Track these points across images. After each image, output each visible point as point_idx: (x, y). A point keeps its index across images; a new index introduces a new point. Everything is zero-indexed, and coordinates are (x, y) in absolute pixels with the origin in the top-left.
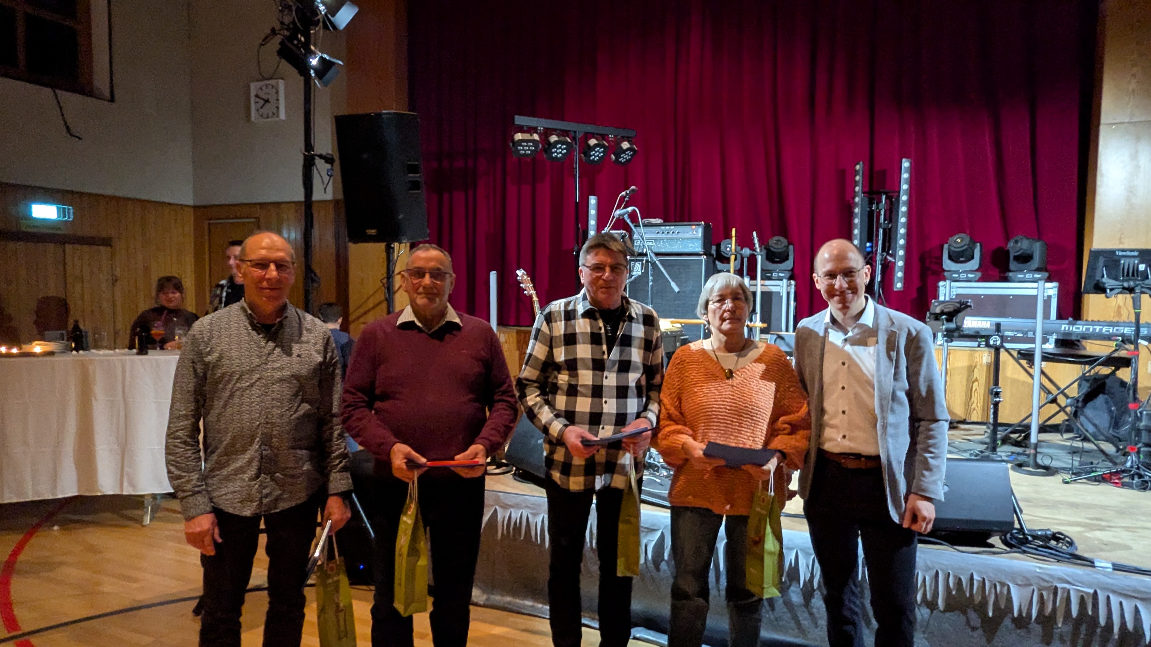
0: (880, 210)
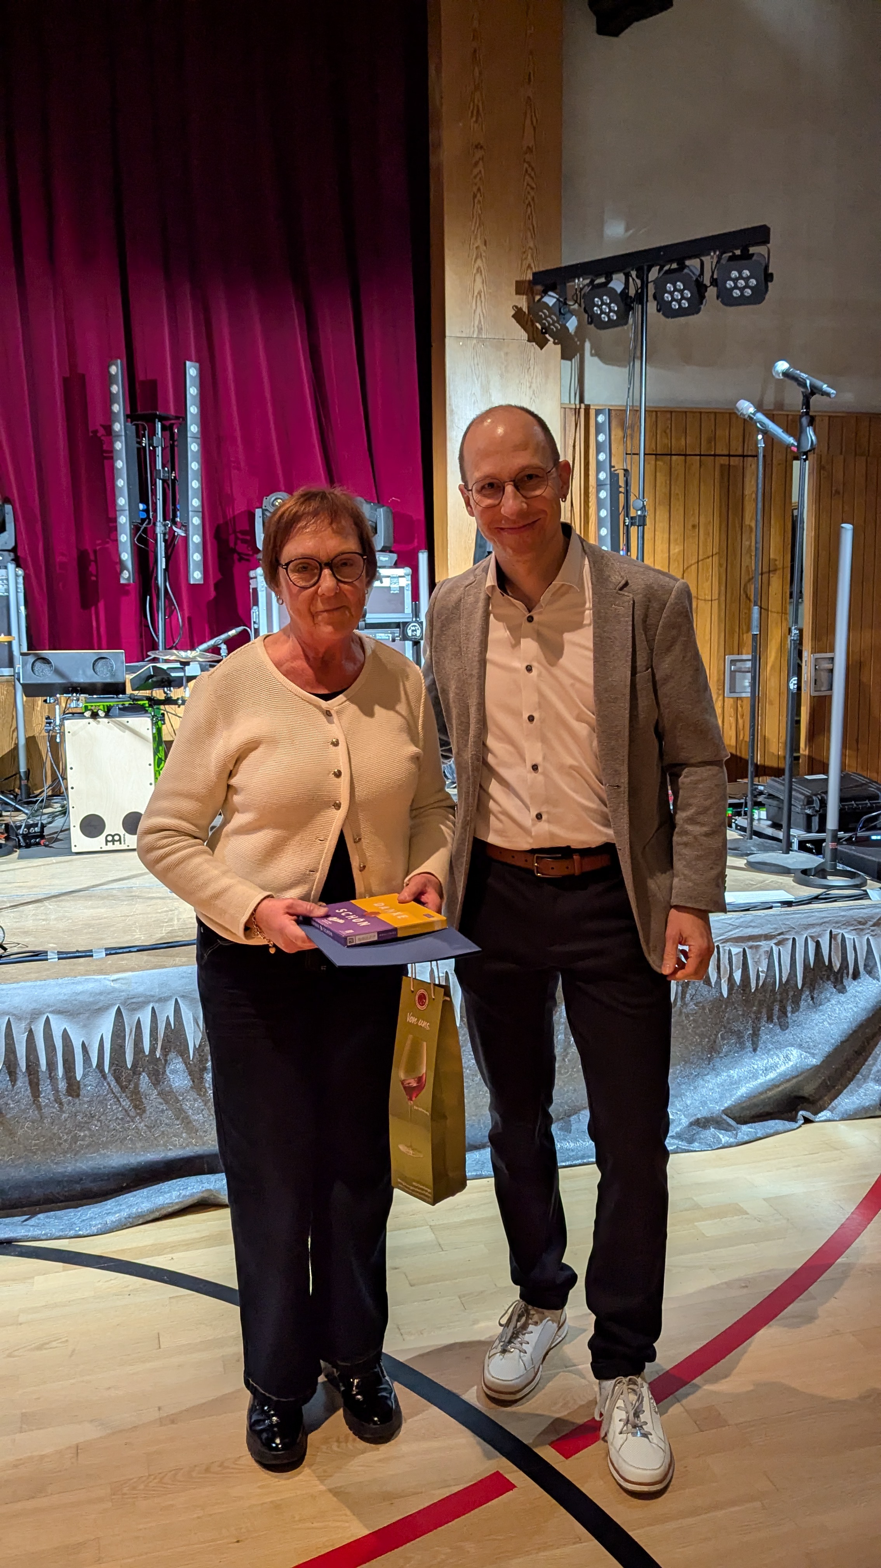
0: (154, 448)
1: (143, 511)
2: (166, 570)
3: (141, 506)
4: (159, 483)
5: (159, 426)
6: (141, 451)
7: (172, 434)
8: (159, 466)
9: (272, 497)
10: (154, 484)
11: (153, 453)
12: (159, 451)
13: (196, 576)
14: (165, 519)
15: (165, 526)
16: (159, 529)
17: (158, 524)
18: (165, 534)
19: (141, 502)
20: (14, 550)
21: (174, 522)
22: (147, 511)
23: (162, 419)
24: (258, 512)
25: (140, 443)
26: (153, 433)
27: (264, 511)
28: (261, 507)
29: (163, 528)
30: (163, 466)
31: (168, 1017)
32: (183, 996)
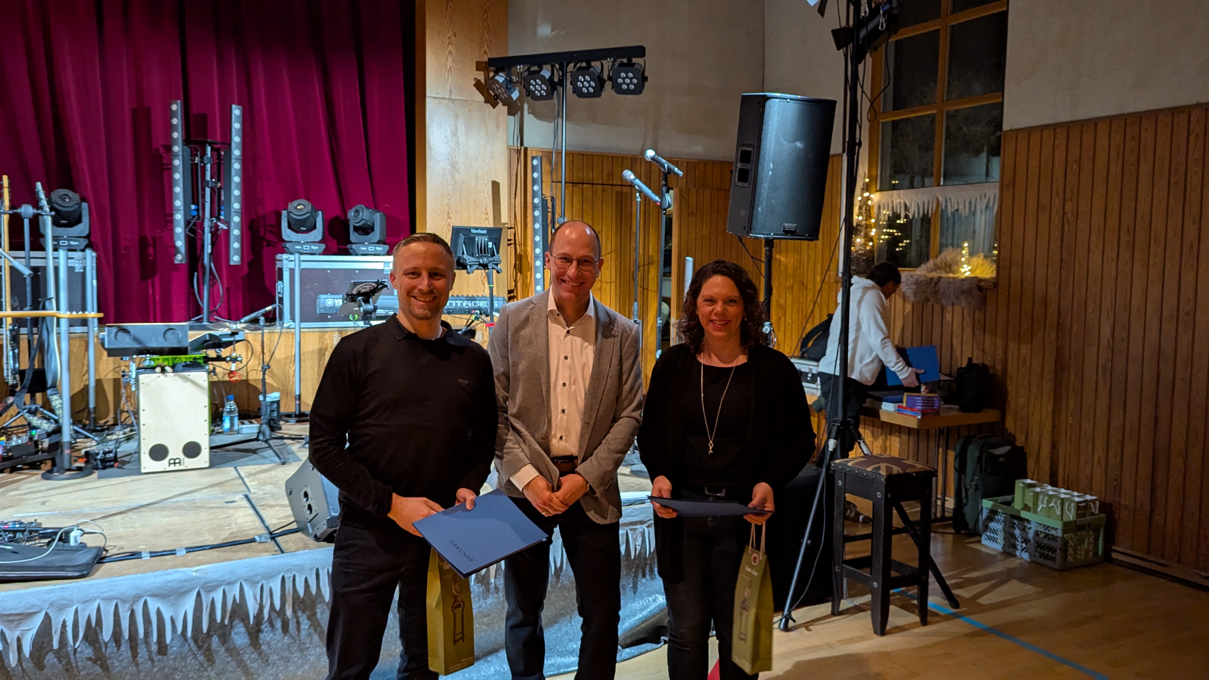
0: (205, 165)
1: (195, 210)
2: (211, 254)
3: (193, 207)
4: (208, 191)
5: (209, 149)
6: (194, 167)
7: (219, 155)
8: (208, 178)
9: (295, 203)
10: (203, 190)
11: (204, 169)
12: (208, 167)
13: (235, 259)
14: (211, 216)
15: (212, 221)
16: (207, 224)
17: (206, 220)
18: (211, 228)
19: (193, 203)
20: (88, 237)
21: (219, 219)
22: (197, 210)
23: (210, 144)
24: (284, 213)
25: (193, 160)
26: (204, 153)
27: (288, 213)
28: (286, 209)
29: (210, 223)
30: (212, 177)
31: (234, 596)
32: (246, 580)
